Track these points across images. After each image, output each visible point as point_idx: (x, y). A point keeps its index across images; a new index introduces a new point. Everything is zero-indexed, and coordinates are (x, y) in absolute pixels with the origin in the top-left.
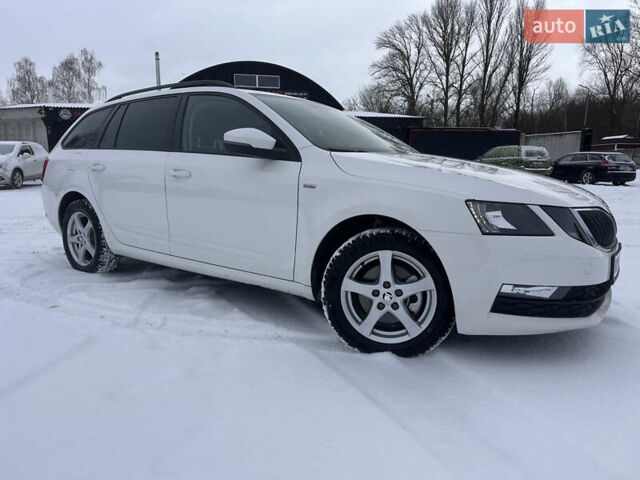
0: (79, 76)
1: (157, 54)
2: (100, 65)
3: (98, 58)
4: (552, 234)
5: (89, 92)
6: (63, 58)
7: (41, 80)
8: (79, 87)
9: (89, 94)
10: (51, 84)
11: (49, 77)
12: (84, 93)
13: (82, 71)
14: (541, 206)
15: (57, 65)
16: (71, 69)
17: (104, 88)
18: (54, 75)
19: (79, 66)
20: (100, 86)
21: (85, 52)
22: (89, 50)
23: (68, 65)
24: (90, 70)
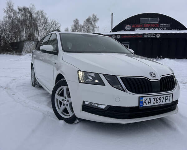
0: (91, 23)
1: (112, 14)
2: (98, 19)
3: (97, 17)
4: (105, 85)
5: (94, 29)
6: (87, 18)
7: (80, 26)
8: (91, 27)
9: (94, 30)
10: (83, 27)
11: (82, 25)
12: (92, 29)
13: (92, 22)
14: (103, 74)
15: (85, 20)
16: (89, 21)
17: (99, 27)
18: (84, 24)
19: (91, 20)
20: (97, 26)
21: (94, 15)
22: (95, 14)
23: (88, 20)
24: (95, 21)
